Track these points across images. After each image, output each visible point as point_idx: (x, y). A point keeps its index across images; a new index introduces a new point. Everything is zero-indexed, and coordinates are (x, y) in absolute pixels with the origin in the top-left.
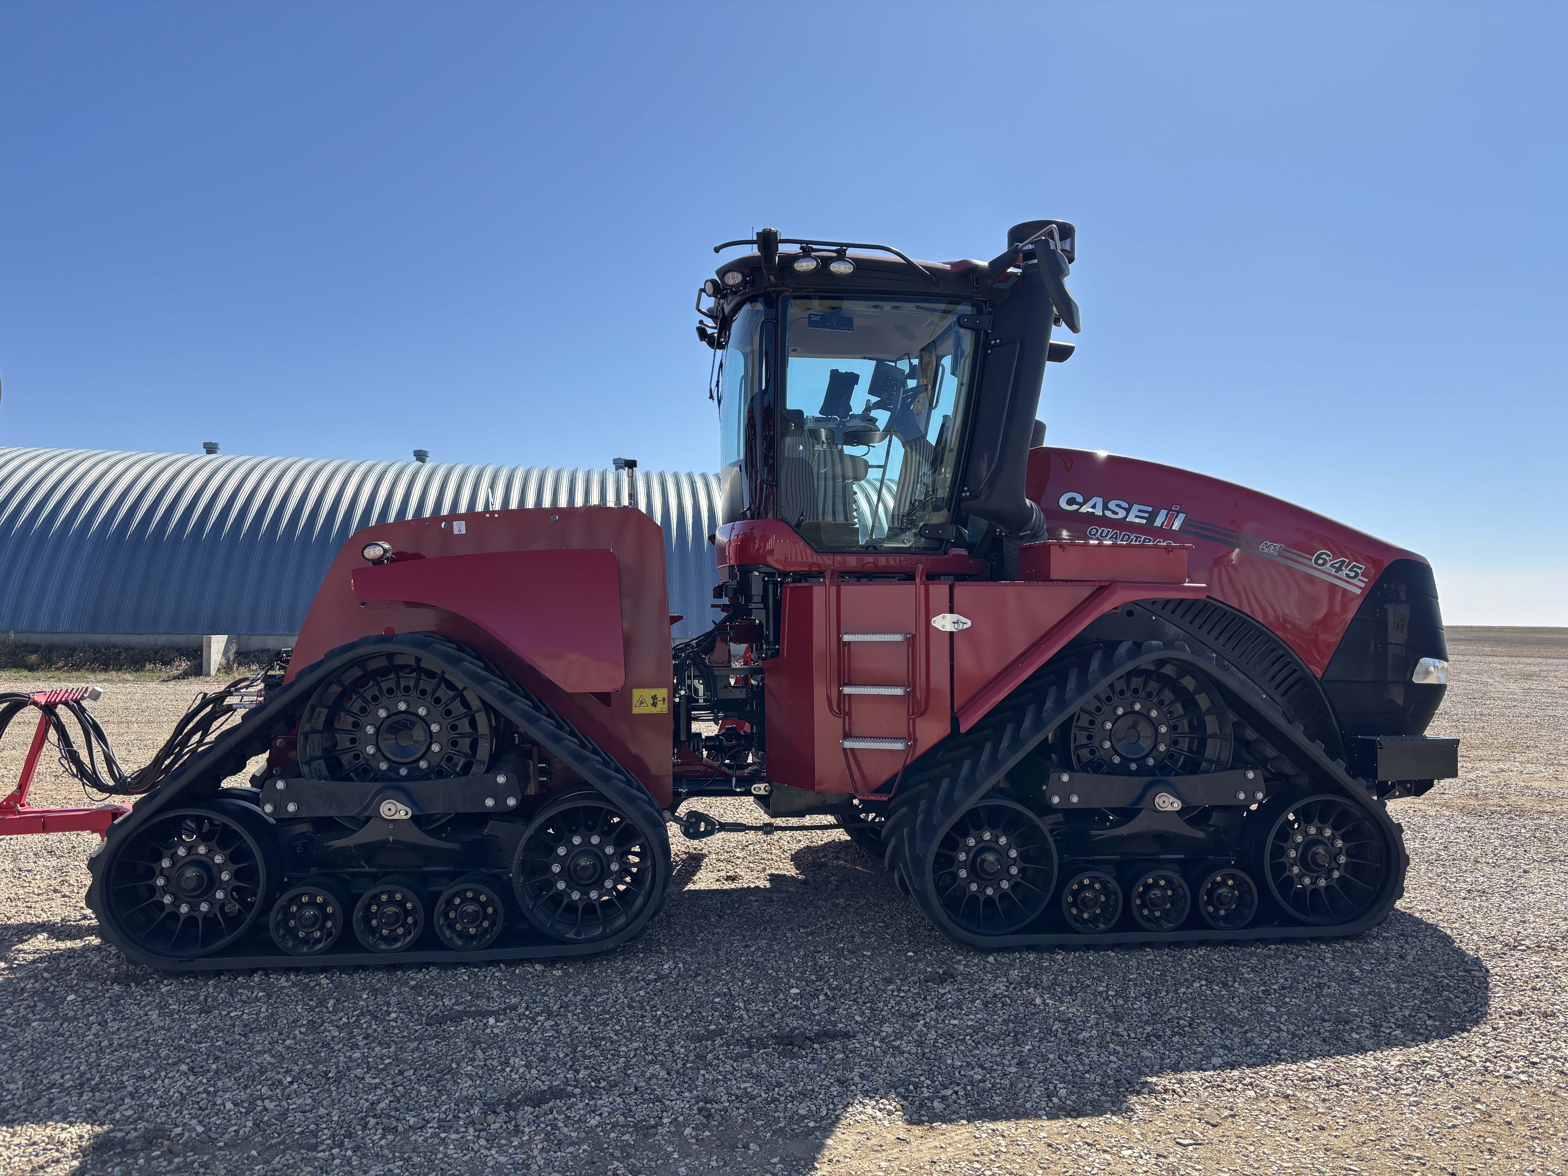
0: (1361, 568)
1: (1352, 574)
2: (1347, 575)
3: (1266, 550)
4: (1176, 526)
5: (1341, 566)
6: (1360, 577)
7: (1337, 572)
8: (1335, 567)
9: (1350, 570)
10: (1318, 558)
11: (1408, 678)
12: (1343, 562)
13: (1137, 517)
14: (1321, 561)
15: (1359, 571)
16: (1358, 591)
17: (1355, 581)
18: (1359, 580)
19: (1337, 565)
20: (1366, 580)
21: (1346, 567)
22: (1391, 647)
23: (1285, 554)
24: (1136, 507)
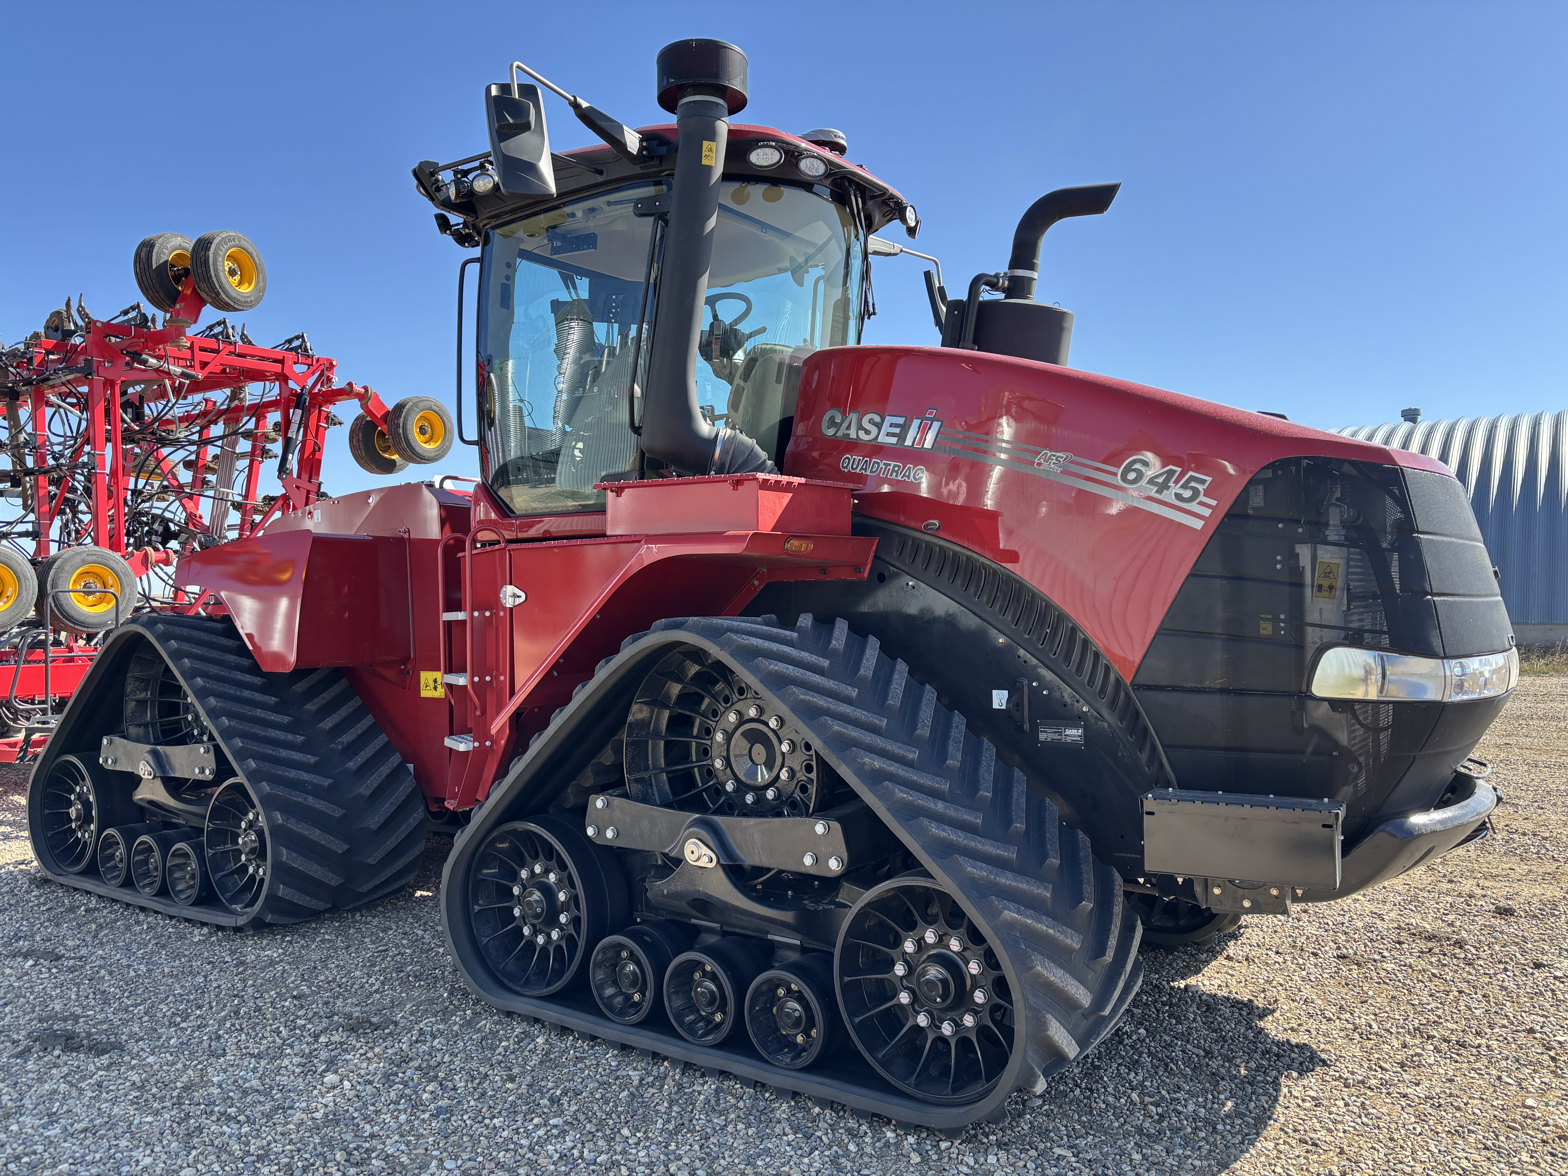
0: (1203, 482)
1: (1187, 494)
2: (1178, 496)
3: (1045, 466)
4: (928, 444)
5: (1167, 480)
6: (1202, 498)
7: (1159, 492)
8: (1156, 484)
9: (1185, 486)
10: (1128, 469)
11: (1304, 688)
12: (1171, 473)
13: (888, 434)
14: (1132, 476)
15: (1201, 487)
16: (1198, 524)
17: (1194, 507)
18: (1201, 503)
19: (1160, 480)
20: (1213, 503)
21: (1176, 482)
22: (1309, 630)
23: (1074, 468)
24: (889, 420)
